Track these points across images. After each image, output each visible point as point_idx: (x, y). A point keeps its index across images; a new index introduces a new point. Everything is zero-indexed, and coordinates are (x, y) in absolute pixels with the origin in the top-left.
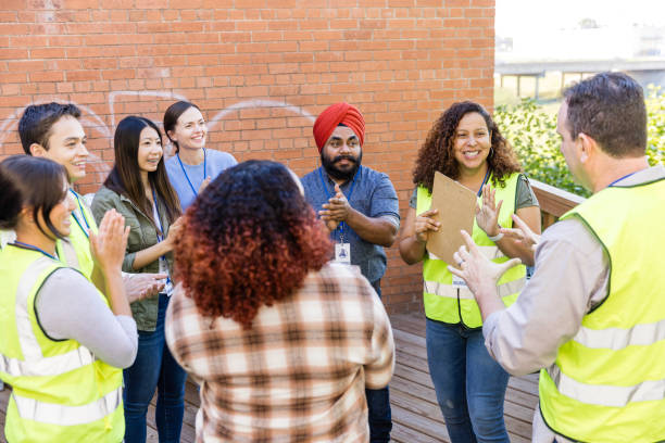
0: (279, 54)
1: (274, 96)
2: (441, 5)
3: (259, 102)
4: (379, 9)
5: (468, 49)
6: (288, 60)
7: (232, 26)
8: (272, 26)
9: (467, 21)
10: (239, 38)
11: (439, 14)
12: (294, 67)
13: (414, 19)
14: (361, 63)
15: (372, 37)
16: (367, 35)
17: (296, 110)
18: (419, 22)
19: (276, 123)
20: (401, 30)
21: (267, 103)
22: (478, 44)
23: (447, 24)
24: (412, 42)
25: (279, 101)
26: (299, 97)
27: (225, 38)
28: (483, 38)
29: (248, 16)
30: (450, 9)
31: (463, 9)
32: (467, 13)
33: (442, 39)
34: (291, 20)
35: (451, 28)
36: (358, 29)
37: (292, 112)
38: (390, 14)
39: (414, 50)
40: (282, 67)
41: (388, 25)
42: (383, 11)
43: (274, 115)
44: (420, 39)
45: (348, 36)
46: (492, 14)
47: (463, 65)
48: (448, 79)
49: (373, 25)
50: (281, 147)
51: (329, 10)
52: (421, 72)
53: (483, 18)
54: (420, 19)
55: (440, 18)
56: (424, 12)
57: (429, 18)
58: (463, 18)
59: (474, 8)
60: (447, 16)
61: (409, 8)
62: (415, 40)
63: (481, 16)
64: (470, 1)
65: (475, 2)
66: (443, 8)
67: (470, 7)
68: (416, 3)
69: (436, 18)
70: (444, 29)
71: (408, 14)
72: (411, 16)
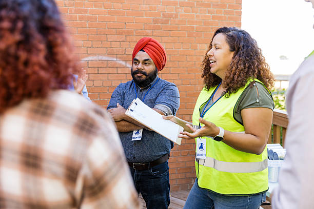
0: (114, 30)
1: (110, 54)
2: (210, 7)
3: (100, 57)
4: (174, 7)
6: (119, 33)
7: (86, 11)
8: (109, 13)
9: (226, 17)
10: (90, 19)
11: (209, 12)
12: (123, 38)
13: (195, 14)
14: (163, 37)
15: (170, 22)
16: (167, 22)
17: (123, 63)
18: (197, 16)
19: (111, 70)
20: (187, 20)
21: (105, 58)
23: (214, 18)
24: (194, 27)
25: (113, 57)
26: (125, 55)
27: (81, 18)
29: (96, 6)
30: (215, 10)
31: (223, 10)
32: (226, 12)
33: (210, 26)
34: (121, 10)
35: (217, 21)
36: (161, 18)
37: (120, 64)
38: (180, 10)
39: (194, 32)
40: (115, 37)
41: (179, 16)
42: (176, 8)
43: (109, 65)
44: (198, 26)
45: (155, 21)
46: (240, 14)
49: (171, 16)
50: (113, 85)
51: (144, 6)
52: (198, 45)
53: (235, 16)
54: (198, 14)
55: (210, 14)
56: (200, 10)
57: (203, 14)
58: (223, 15)
59: (229, 10)
60: (214, 14)
61: (191, 7)
62: (195, 26)
63: (234, 15)
64: (227, 6)
65: (230, 7)
66: (211, 9)
67: (227, 9)
68: (195, 4)
69: (207, 14)
70: (212, 20)
71: (191, 10)
72: (192, 12)
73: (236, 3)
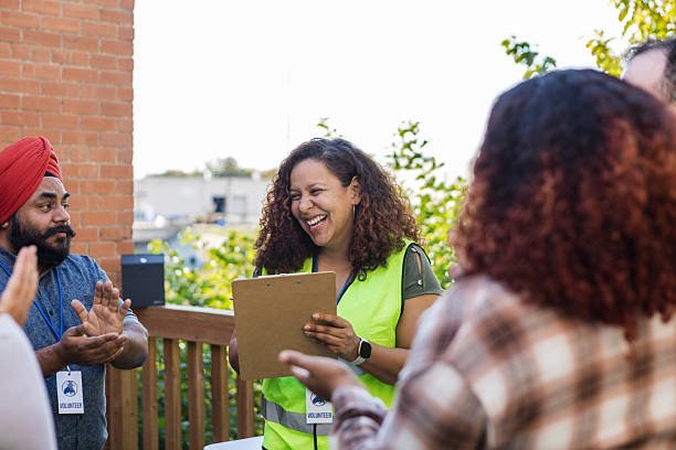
2: (58, 46)
5: (96, 116)
9: (96, 74)
11: (56, 58)
13: (20, 61)
18: (27, 68)
22: (108, 109)
23: (67, 74)
24: (17, 97)
28: (117, 101)
30: (71, 52)
31: (89, 55)
32: (96, 61)
33: (60, 98)
35: (74, 82)
39: (19, 111)
44: (27, 95)
46: (129, 67)
47: (90, 141)
48: (69, 162)
53: (117, 71)
54: (28, 62)
55: (57, 65)
56: (34, 52)
57: (42, 64)
58: (89, 68)
59: (104, 54)
60: (67, 63)
61: (12, 42)
62: (21, 95)
63: (114, 69)
64: (100, 43)
65: (107, 46)
66: (61, 50)
67: (99, 53)
68: (21, 36)
69: (51, 64)
70: (63, 82)
71: (10, 53)
72: (14, 56)
73: (120, 38)
